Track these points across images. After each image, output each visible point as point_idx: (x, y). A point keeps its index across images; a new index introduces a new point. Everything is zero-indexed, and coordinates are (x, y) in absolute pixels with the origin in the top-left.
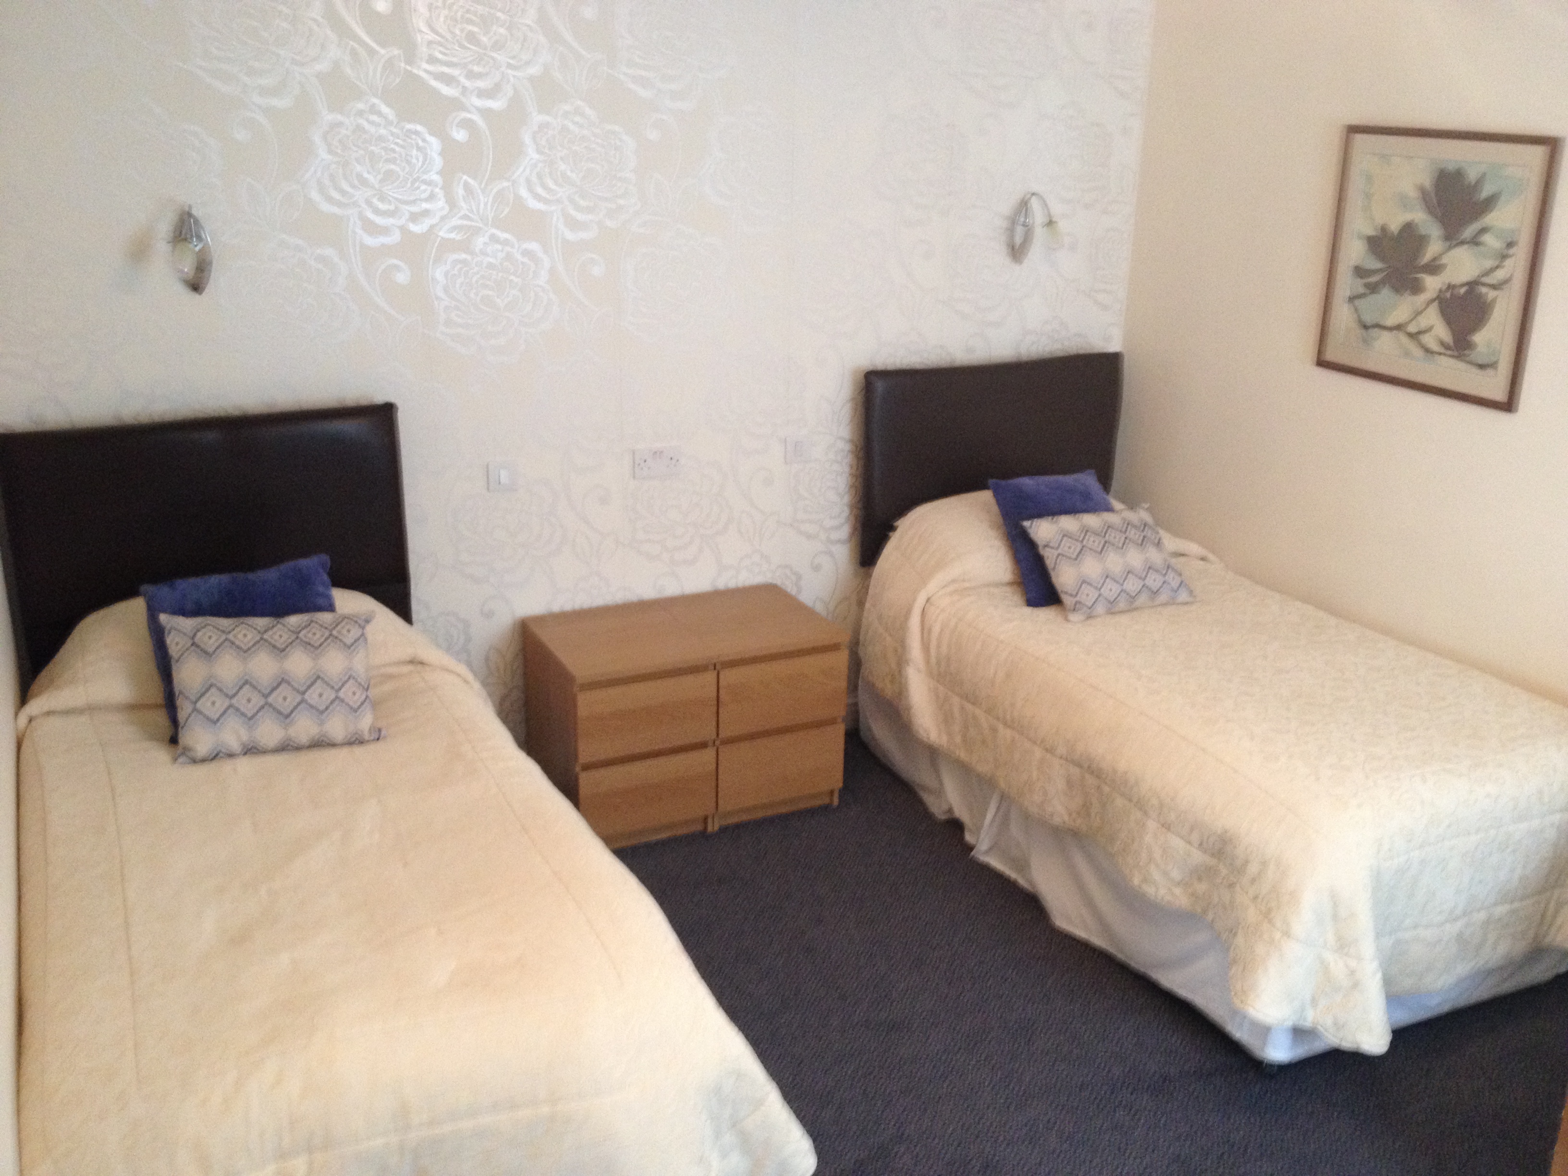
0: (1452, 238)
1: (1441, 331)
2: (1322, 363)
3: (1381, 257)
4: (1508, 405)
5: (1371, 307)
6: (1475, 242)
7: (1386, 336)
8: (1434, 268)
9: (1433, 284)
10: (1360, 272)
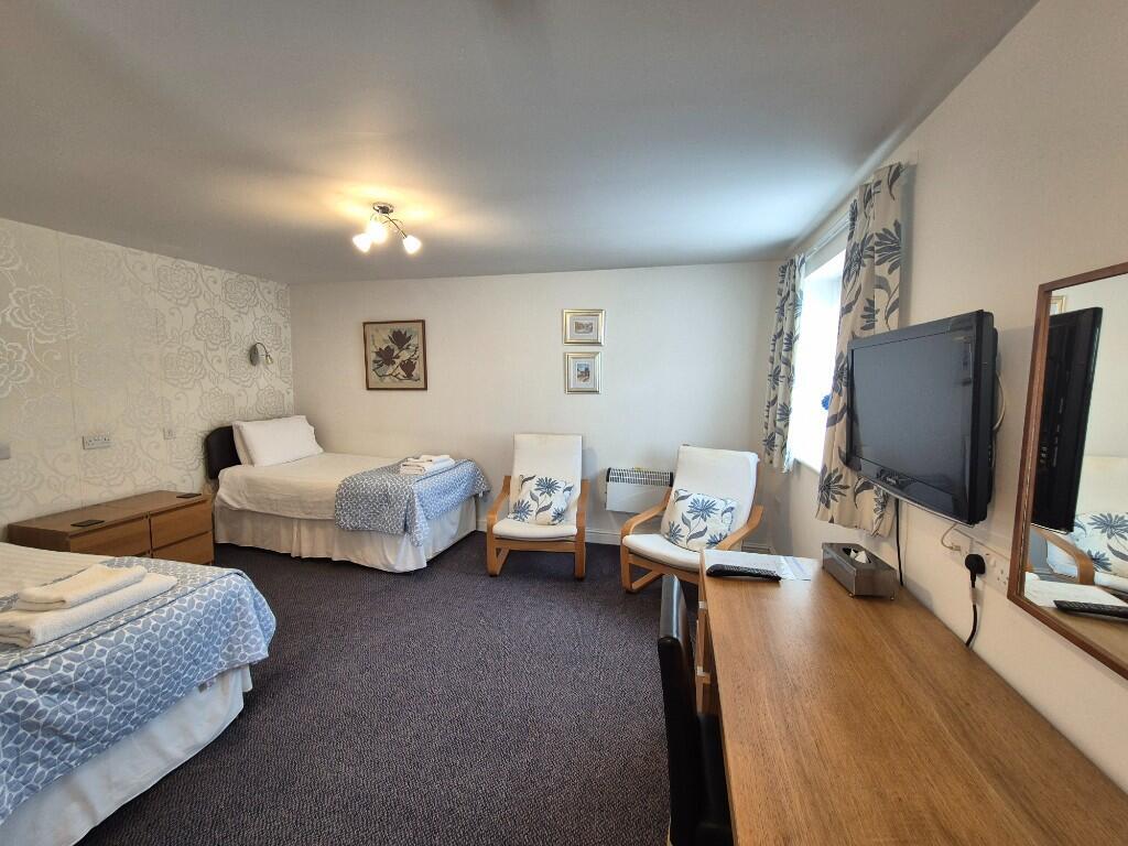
0: (401, 349)
1: (403, 373)
2: (368, 389)
3: (381, 356)
4: (426, 389)
5: (381, 372)
6: (407, 348)
7: (387, 378)
8: (397, 357)
9: (398, 361)
10: (375, 362)
